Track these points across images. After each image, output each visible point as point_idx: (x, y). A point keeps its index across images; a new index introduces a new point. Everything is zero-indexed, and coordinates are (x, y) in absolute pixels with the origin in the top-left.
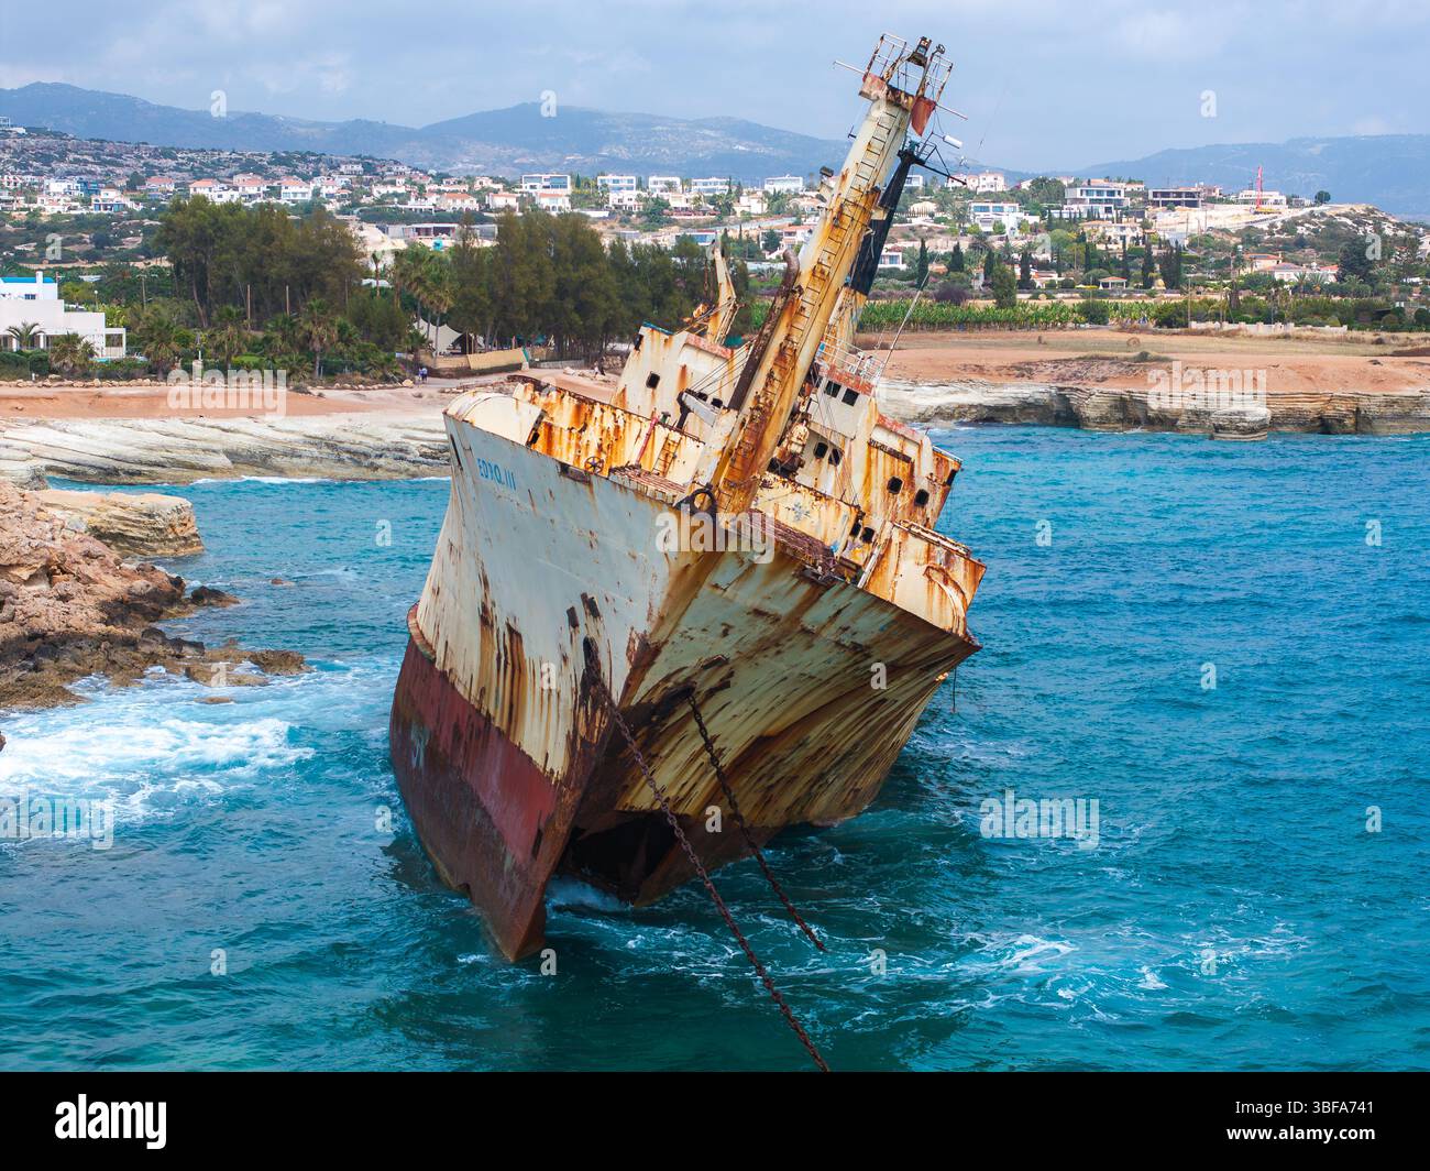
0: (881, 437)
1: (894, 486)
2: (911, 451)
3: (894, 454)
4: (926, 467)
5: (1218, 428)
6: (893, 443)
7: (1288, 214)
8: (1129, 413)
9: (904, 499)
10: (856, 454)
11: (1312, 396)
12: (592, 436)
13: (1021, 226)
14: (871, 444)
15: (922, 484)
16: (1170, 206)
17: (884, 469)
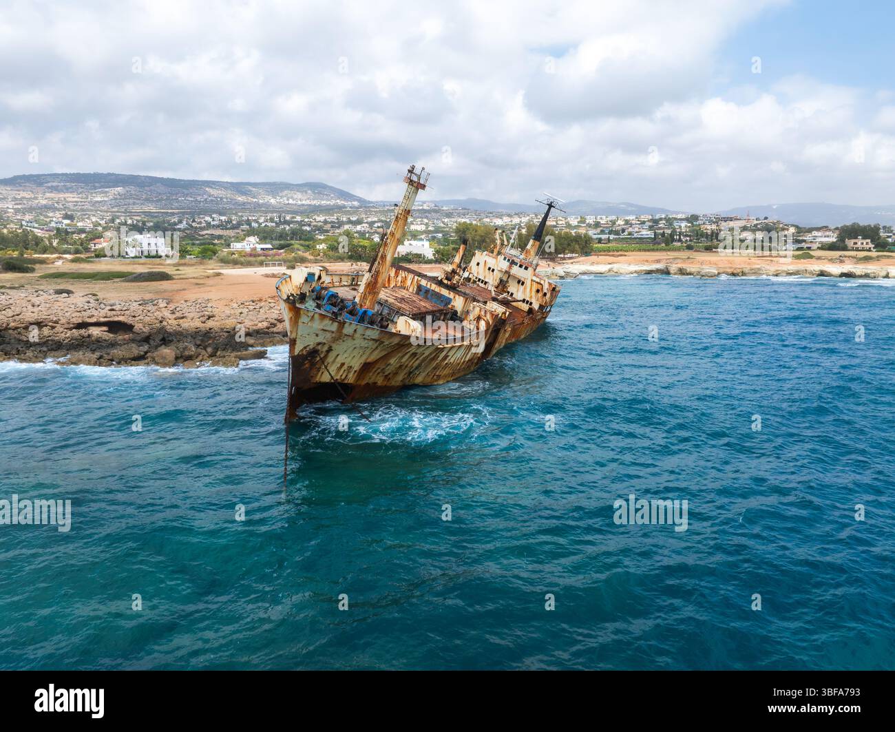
0: (534, 278)
1: (538, 291)
2: (542, 282)
3: (538, 283)
4: (546, 286)
5: (703, 276)
6: (538, 280)
7: (756, 222)
8: (682, 272)
9: (540, 295)
10: (528, 283)
11: (731, 268)
12: (399, 279)
13: (686, 226)
14: (532, 280)
15: (545, 291)
16: (725, 221)
17: (535, 287)
